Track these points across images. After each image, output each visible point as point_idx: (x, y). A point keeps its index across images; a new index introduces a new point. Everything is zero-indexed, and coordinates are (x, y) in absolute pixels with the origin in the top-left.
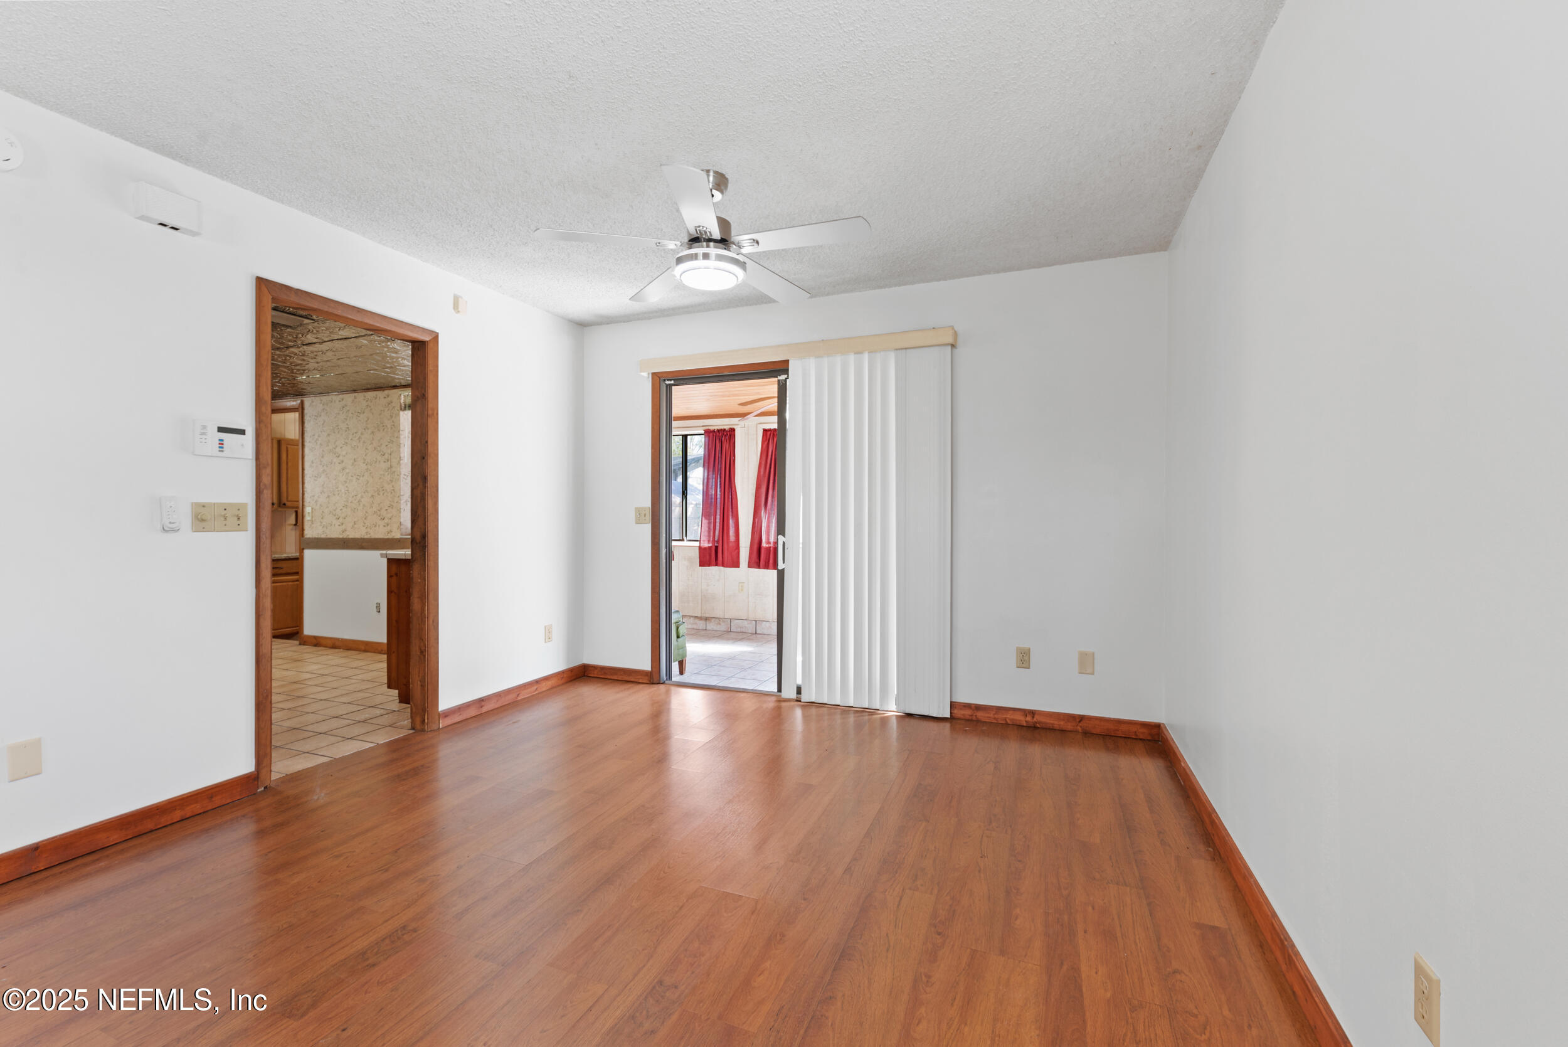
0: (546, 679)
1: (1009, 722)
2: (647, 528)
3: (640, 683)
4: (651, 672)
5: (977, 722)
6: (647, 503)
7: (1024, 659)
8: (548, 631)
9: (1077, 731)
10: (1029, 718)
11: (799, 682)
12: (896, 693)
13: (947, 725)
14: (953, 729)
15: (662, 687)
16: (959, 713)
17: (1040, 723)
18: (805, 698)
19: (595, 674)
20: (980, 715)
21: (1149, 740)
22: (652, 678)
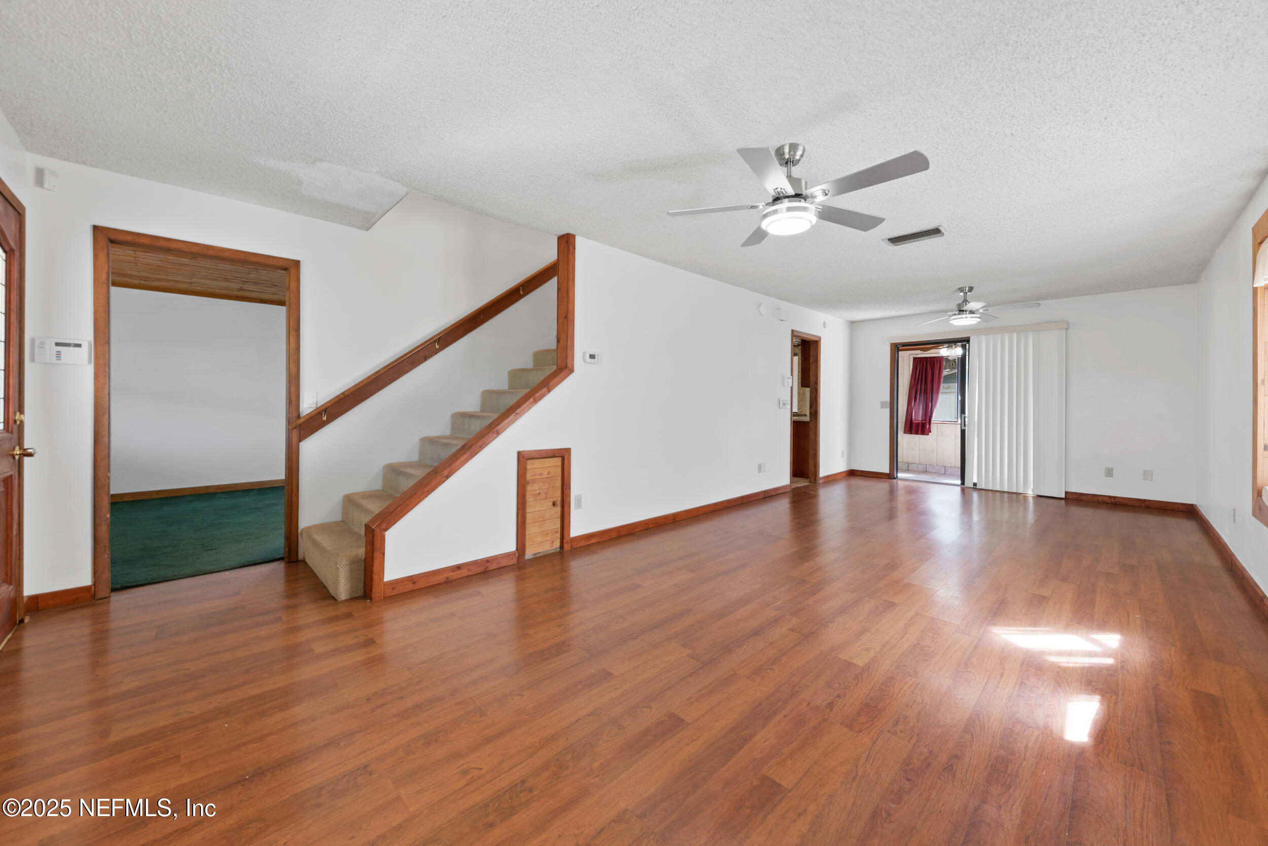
0: (843, 472)
1: (1100, 501)
2: (888, 411)
3: (882, 478)
4: (890, 473)
5: (1081, 500)
6: (888, 399)
7: (1109, 472)
8: (843, 452)
9: (1142, 507)
10: (1112, 500)
11: (975, 481)
12: (1032, 487)
13: (1063, 502)
14: (1067, 504)
15: (895, 480)
16: (1068, 496)
17: (1119, 502)
18: (978, 487)
19: (859, 473)
20: (1083, 497)
21: (1186, 512)
22: (890, 476)
